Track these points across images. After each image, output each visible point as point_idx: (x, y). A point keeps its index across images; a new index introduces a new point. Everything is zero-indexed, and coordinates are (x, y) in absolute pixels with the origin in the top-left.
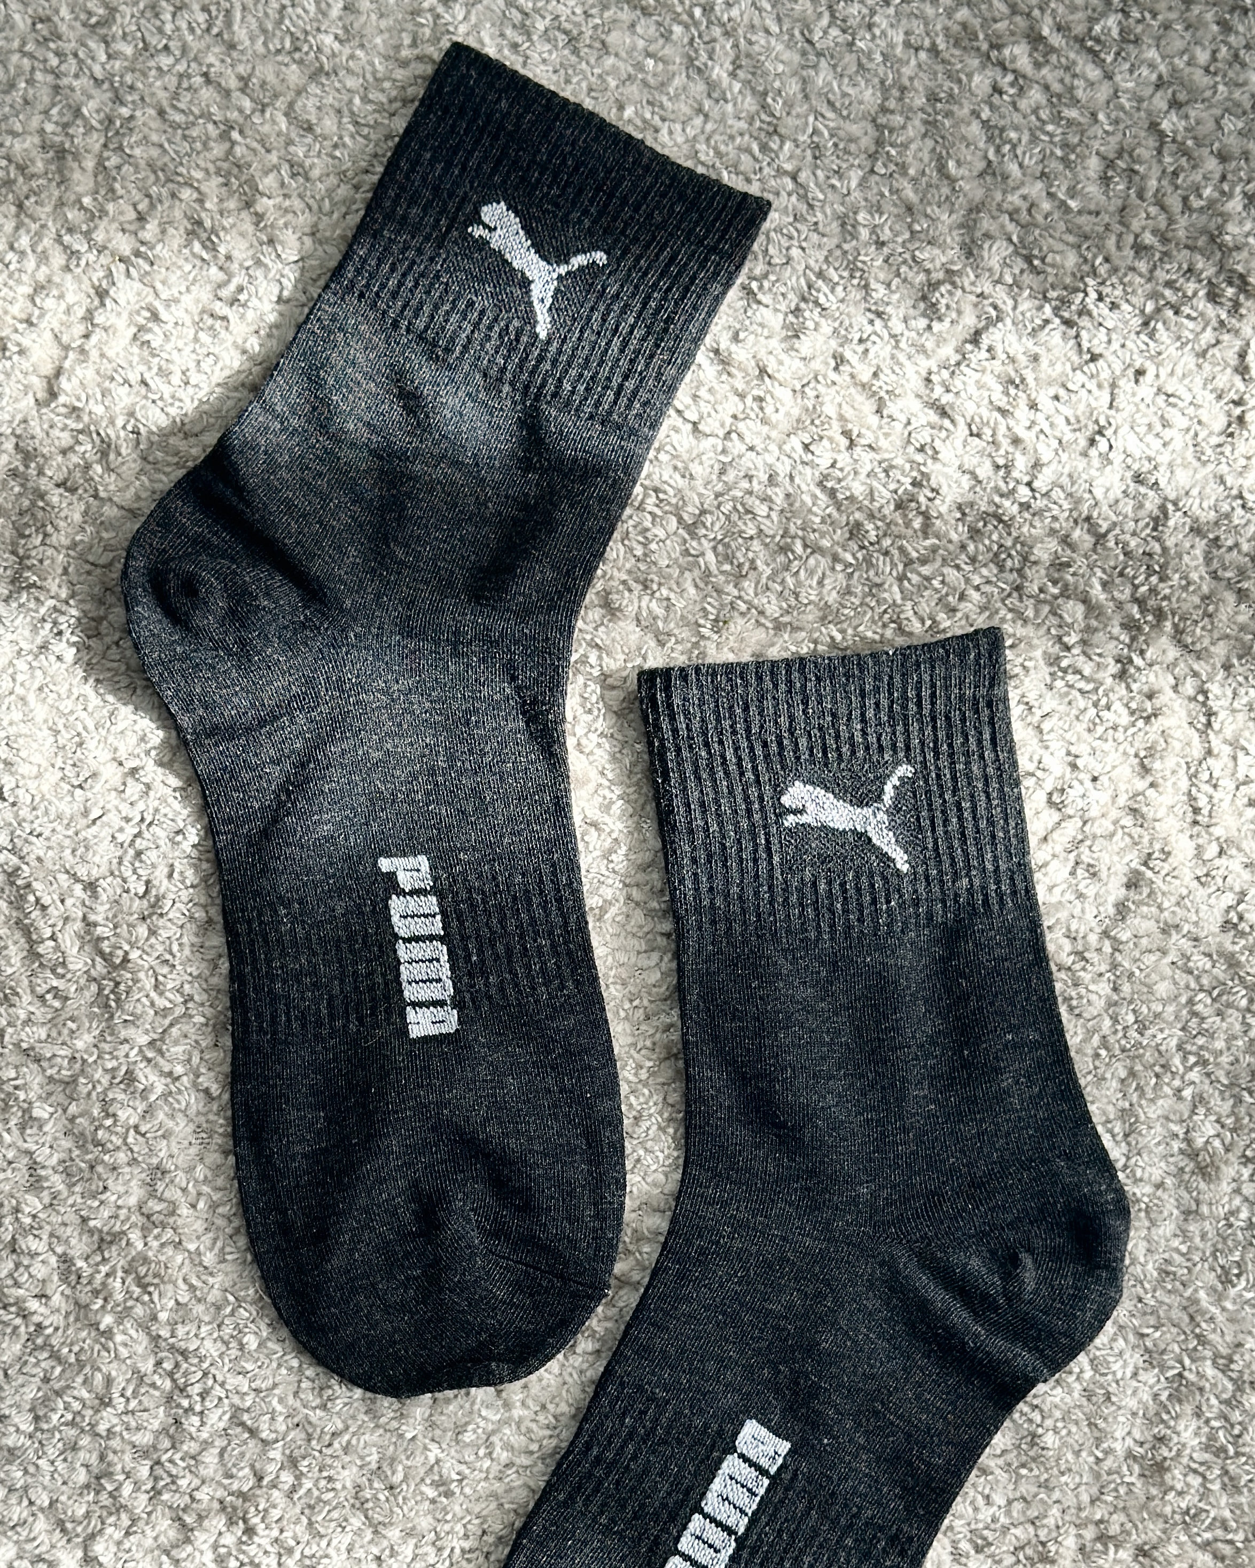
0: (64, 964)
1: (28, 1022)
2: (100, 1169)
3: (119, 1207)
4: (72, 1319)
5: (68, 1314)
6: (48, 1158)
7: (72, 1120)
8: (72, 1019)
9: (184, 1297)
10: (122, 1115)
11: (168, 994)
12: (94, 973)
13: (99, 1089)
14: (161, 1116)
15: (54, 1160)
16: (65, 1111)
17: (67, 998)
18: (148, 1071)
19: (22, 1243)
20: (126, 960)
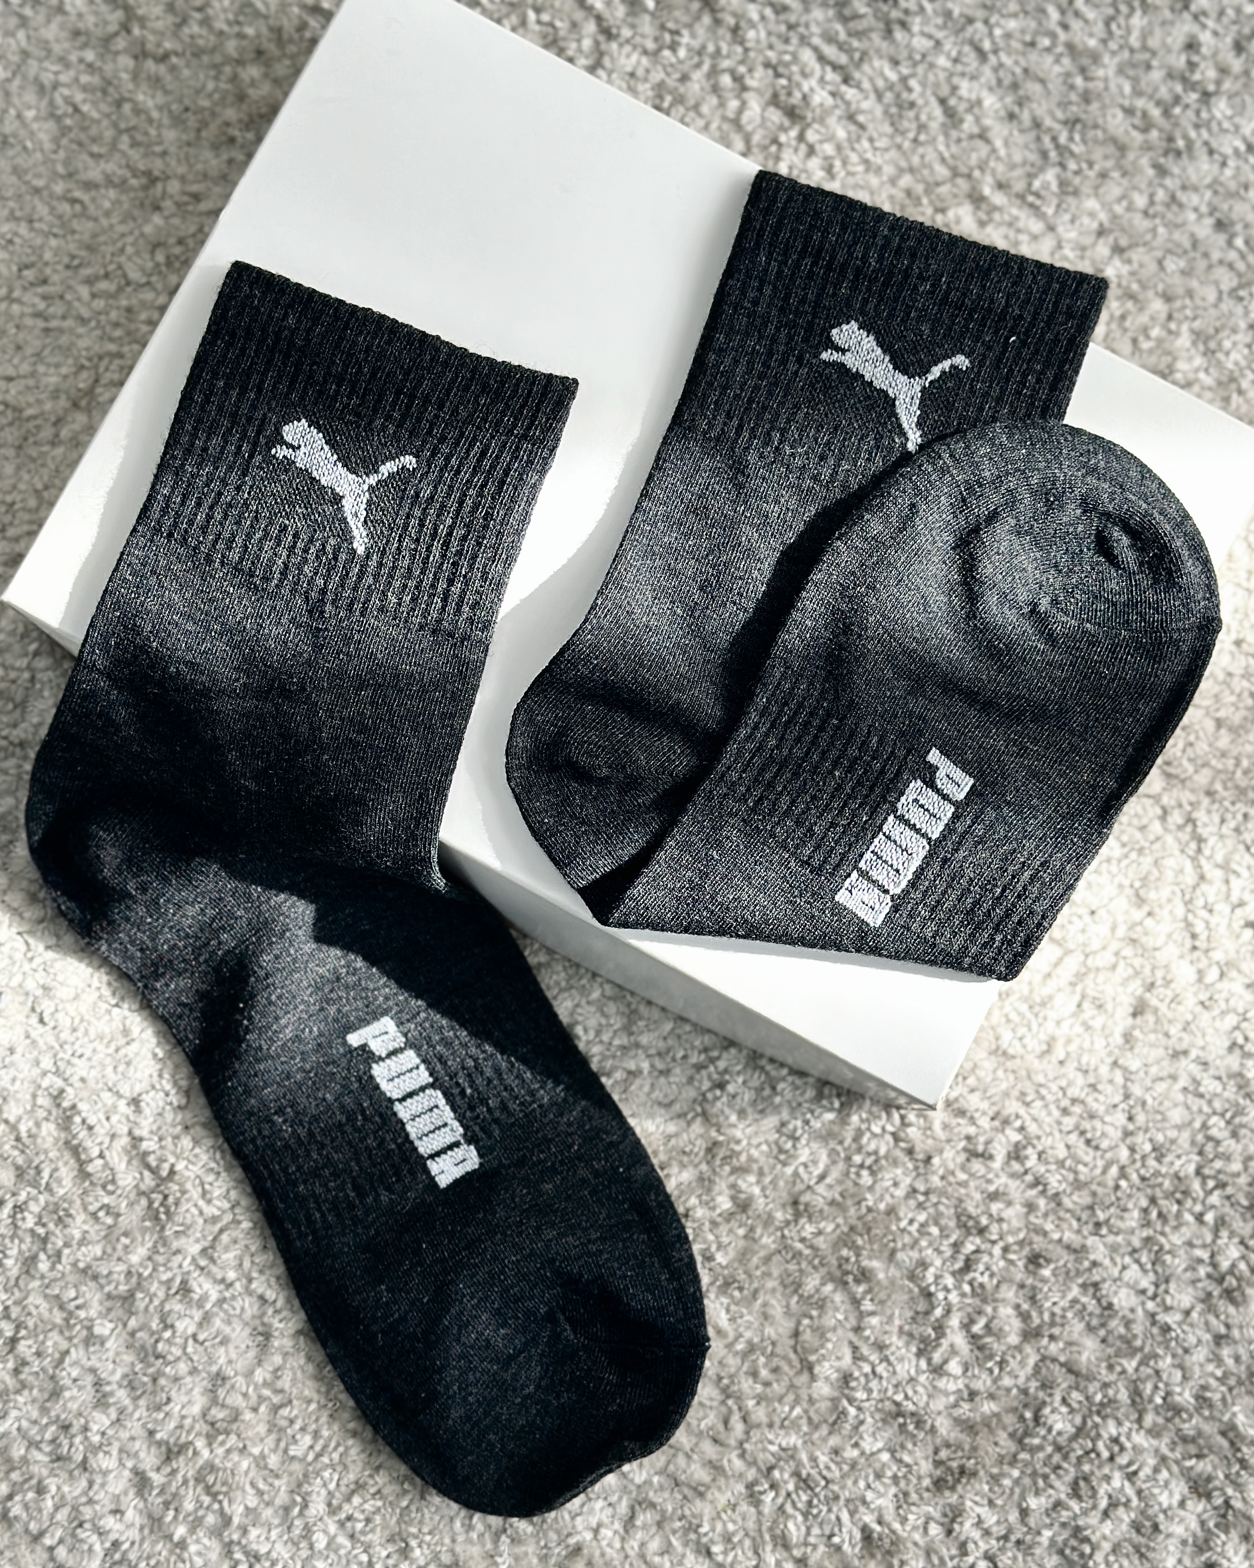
0: (113, 1181)
1: (83, 1242)
2: (162, 1381)
3: (183, 1417)
4: (146, 1531)
5: (142, 1529)
6: (114, 1375)
7: (132, 1334)
8: (126, 1234)
9: (252, 1501)
10: (180, 1326)
11: (216, 1202)
12: (143, 1187)
13: (156, 1302)
14: (218, 1323)
15: (117, 1376)
16: (125, 1325)
17: (118, 1215)
18: (201, 1279)
19: (93, 1463)
20: (172, 1172)
